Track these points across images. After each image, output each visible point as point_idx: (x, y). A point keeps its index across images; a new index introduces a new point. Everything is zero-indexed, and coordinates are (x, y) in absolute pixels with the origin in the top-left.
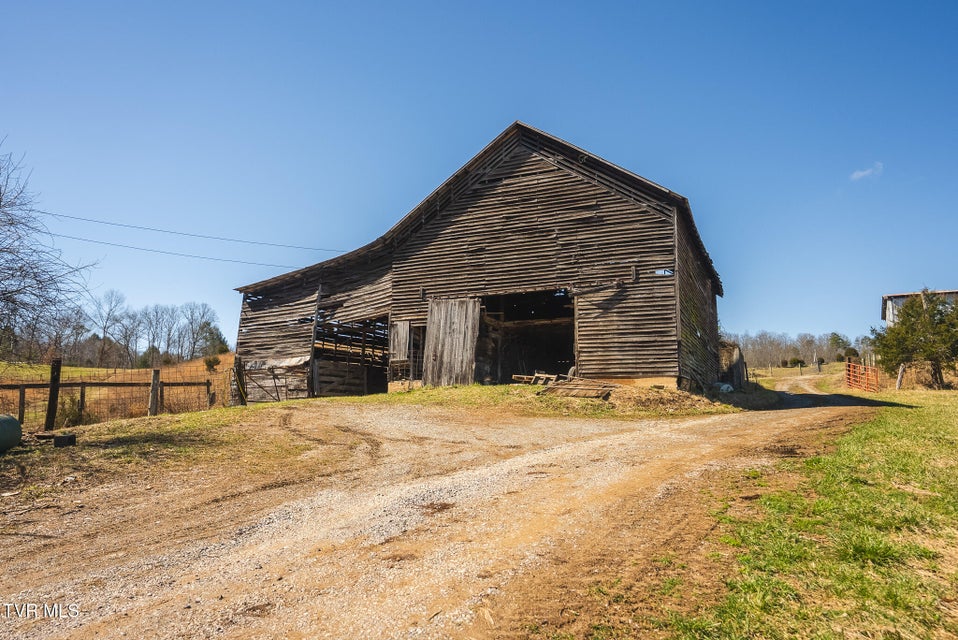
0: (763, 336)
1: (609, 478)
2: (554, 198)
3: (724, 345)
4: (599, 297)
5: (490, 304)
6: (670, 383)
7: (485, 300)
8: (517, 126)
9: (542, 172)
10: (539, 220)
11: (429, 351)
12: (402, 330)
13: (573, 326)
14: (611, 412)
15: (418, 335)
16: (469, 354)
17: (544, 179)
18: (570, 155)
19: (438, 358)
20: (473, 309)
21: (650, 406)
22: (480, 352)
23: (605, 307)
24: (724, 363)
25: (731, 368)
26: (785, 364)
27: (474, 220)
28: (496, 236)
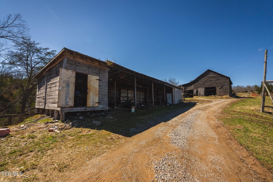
0: (238, 86)
1: (226, 103)
2: (213, 77)
3: (233, 91)
4: (219, 87)
5: (206, 88)
6: (228, 96)
7: (205, 88)
8: (208, 70)
9: (211, 75)
10: (212, 79)
11: (198, 93)
12: (195, 91)
13: (216, 90)
14: (223, 98)
15: (197, 92)
16: (204, 93)
17: (212, 75)
18: (215, 73)
19: (200, 94)
20: (204, 89)
21: (227, 98)
22: (205, 93)
23: (220, 88)
24: (233, 93)
25: (233, 94)
26: (243, 92)
27: (203, 79)
28: (206, 81)
